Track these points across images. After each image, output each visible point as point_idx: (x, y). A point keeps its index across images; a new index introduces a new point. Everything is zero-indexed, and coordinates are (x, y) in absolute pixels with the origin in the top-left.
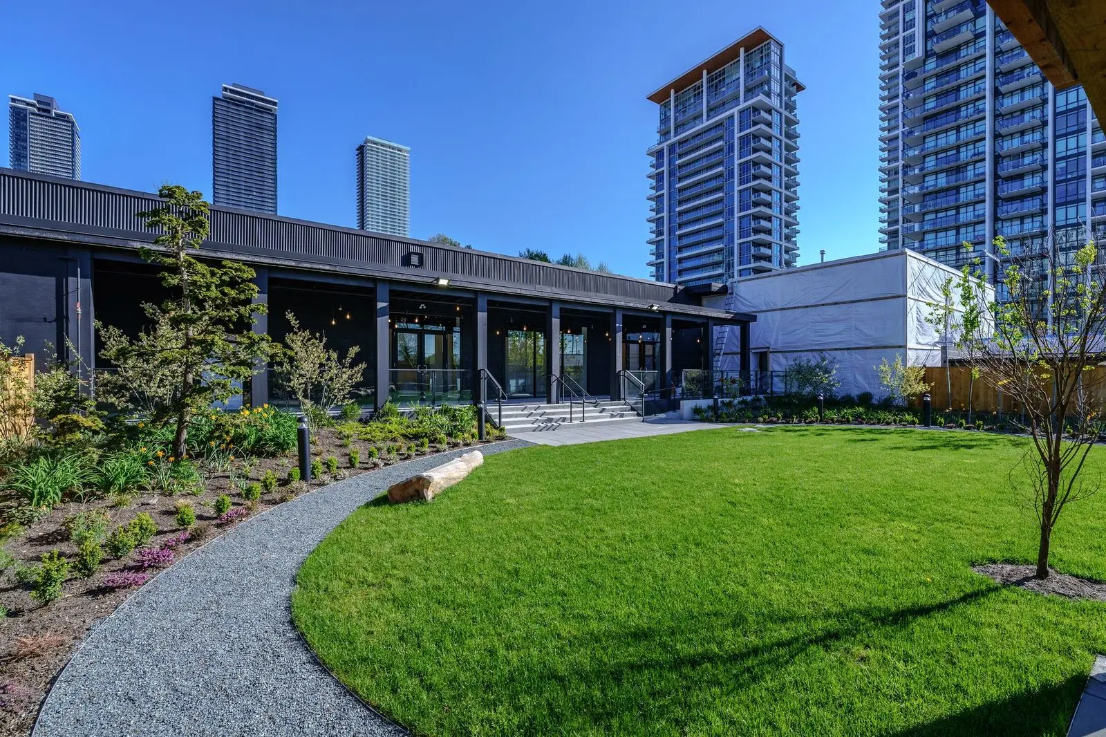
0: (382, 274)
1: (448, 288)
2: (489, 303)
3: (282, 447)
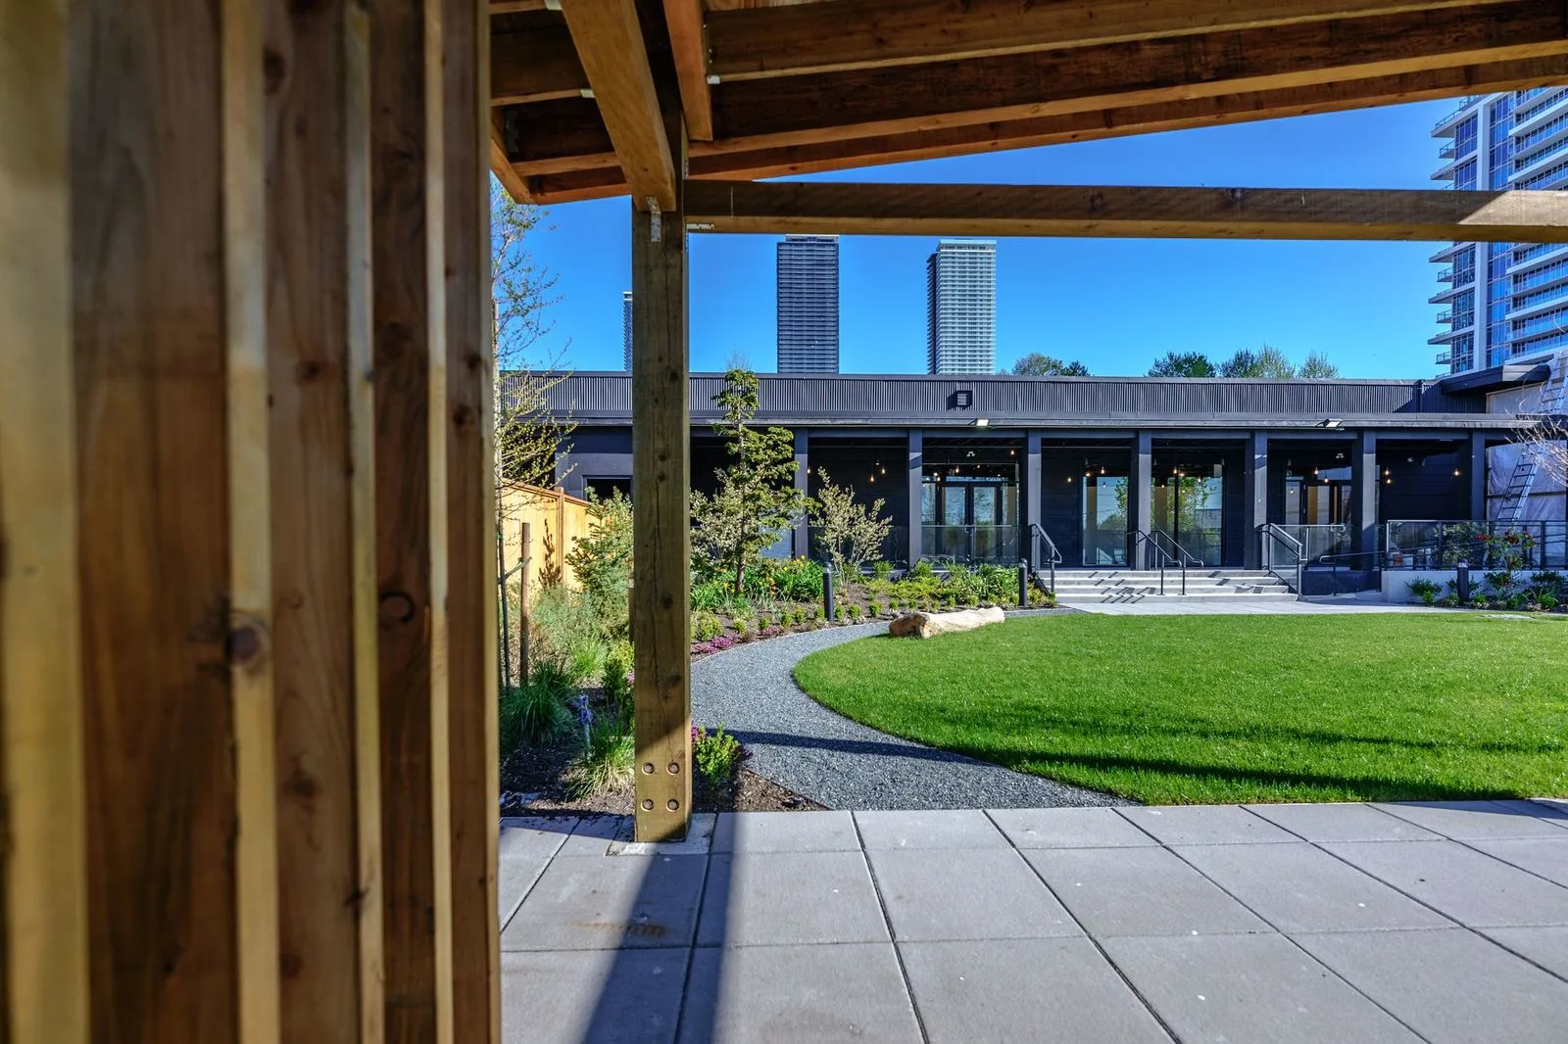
0: (913, 422)
1: (987, 429)
2: (1044, 442)
3: (813, 593)
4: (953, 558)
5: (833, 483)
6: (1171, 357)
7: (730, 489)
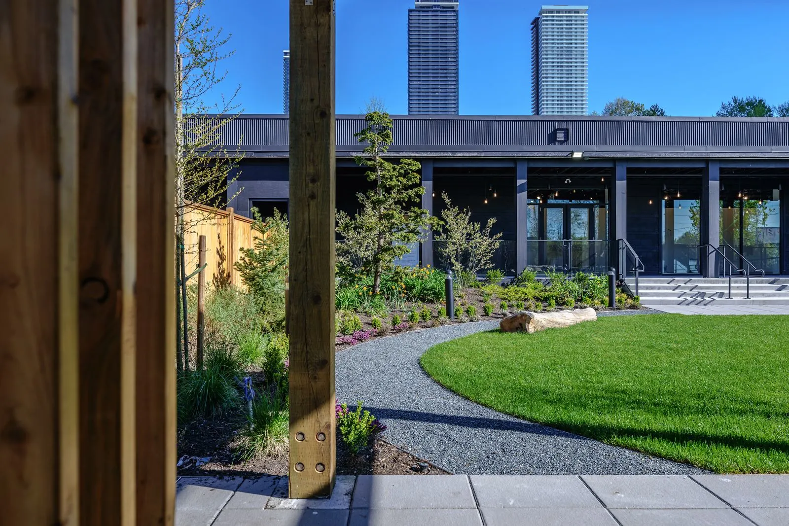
0: (520, 155)
1: (582, 160)
2: (629, 170)
3: (437, 295)
4: (553, 267)
5: (453, 204)
6: (735, 101)
7: (369, 210)
